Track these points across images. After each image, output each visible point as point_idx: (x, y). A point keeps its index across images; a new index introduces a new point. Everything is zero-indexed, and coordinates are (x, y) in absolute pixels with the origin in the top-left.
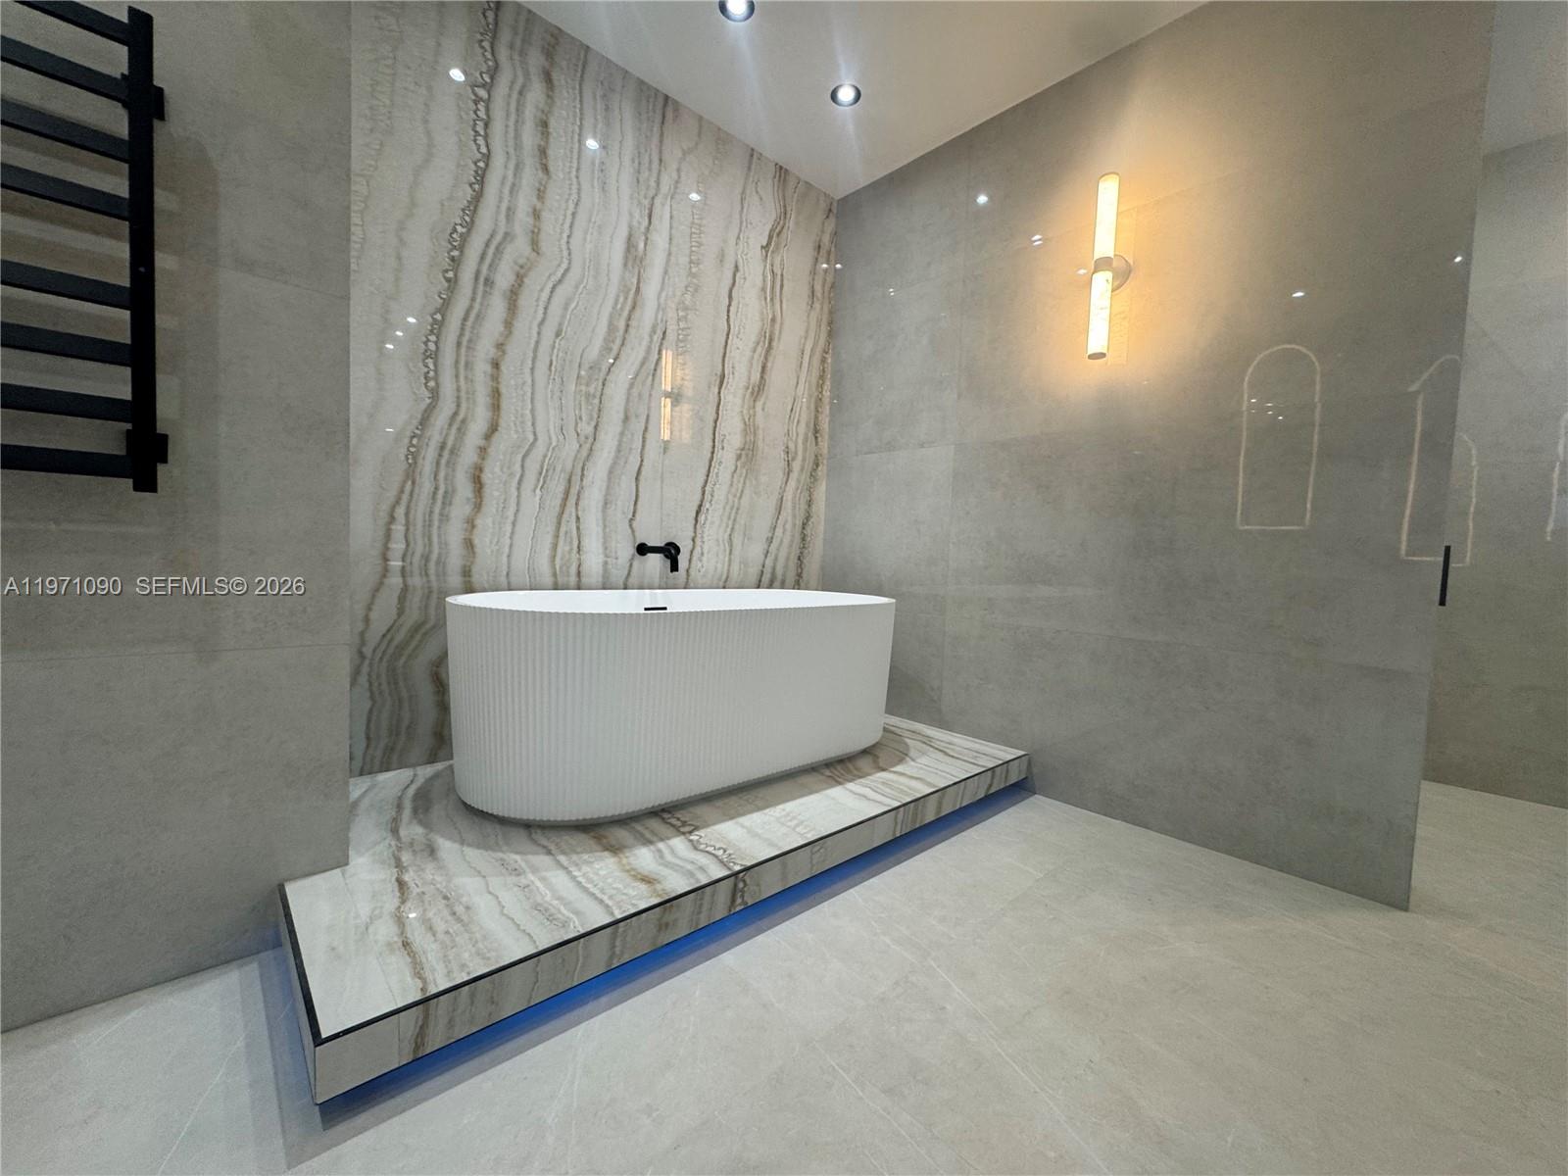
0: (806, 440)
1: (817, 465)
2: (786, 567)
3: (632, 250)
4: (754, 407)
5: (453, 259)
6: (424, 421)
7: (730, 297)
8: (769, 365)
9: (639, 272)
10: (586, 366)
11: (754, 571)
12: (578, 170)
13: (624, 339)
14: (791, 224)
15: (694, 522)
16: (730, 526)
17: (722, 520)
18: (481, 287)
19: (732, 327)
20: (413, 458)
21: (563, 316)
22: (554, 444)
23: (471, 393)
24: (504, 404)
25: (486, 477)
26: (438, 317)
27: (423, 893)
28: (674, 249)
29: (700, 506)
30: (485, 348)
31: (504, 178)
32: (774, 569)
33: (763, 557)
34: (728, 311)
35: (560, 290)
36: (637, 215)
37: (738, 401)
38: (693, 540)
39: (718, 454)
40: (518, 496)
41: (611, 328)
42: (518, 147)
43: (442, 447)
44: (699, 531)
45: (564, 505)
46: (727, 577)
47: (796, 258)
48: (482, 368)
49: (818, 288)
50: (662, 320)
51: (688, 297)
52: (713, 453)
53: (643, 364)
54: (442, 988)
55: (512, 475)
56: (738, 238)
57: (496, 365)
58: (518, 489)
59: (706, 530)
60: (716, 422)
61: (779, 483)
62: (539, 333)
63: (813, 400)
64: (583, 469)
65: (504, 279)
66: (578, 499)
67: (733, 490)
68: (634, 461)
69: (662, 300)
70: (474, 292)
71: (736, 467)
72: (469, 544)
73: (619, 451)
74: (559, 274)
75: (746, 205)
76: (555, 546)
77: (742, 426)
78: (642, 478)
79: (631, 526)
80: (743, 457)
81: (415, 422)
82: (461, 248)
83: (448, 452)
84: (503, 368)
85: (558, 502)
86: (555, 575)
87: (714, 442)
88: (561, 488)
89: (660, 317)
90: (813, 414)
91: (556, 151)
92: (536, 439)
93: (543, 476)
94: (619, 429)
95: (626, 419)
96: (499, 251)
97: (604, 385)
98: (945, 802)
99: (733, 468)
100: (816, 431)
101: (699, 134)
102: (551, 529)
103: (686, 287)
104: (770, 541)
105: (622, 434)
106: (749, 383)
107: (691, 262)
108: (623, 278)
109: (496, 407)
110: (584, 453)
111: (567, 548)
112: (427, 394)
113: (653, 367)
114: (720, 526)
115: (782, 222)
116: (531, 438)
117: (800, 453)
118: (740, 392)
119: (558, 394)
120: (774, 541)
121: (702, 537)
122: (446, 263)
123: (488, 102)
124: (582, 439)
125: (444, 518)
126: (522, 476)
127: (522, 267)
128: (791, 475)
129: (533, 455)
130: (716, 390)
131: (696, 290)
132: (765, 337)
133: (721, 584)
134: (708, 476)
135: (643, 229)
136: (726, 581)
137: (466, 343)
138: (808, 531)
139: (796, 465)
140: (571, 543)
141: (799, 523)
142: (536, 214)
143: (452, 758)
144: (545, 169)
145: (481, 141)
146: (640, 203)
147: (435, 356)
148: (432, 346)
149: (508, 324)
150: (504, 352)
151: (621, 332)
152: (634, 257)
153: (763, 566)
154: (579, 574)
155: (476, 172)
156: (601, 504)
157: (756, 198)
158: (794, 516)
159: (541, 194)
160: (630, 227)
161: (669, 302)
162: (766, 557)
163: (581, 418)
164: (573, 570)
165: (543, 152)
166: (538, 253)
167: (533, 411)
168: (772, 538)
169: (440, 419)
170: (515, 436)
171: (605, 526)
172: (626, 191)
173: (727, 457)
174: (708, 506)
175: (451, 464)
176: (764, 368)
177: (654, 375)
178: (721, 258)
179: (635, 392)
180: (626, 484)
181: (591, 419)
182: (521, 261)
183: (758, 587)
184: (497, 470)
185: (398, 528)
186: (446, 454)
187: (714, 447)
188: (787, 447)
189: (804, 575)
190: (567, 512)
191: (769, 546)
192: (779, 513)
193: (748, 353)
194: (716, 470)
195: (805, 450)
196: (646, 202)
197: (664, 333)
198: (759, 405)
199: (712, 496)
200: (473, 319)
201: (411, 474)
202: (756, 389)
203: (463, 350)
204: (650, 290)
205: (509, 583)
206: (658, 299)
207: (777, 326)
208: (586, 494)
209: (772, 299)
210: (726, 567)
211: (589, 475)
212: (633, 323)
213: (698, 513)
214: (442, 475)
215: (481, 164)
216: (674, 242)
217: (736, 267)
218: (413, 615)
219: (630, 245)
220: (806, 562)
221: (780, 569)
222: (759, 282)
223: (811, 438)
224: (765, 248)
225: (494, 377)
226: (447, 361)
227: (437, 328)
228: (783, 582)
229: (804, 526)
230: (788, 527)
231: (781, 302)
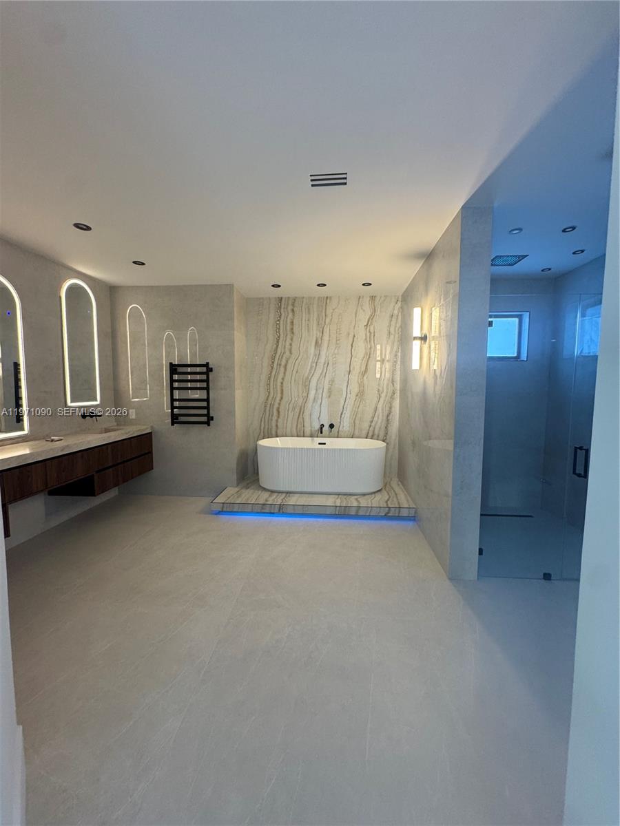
0: (388, 385)
1: (394, 394)
2: (379, 431)
3: (317, 344)
4: (363, 378)
6: (267, 399)
7: (352, 346)
9: (320, 349)
10: (304, 378)
11: (364, 433)
12: (301, 329)
13: (315, 368)
14: (378, 313)
15: (340, 417)
16: (354, 418)
17: (351, 416)
18: (278, 366)
19: (353, 355)
20: (265, 406)
21: (298, 367)
22: (297, 399)
23: (277, 391)
24: (284, 393)
25: (280, 410)
26: (270, 375)
28: (331, 339)
29: (342, 412)
30: (279, 380)
31: (283, 339)
32: (374, 431)
33: (368, 428)
34: (351, 350)
35: (297, 361)
36: (318, 334)
37: (356, 378)
38: (339, 423)
39: (349, 396)
40: (288, 414)
41: (311, 367)
42: (286, 330)
44: (342, 420)
45: (299, 415)
46: (353, 435)
48: (279, 384)
49: (392, 330)
51: (336, 351)
52: (346, 396)
53: (321, 374)
55: (286, 409)
56: (355, 326)
57: (282, 383)
58: (288, 412)
59: (344, 419)
60: (347, 386)
61: (375, 402)
62: (292, 373)
64: (304, 406)
65: (283, 363)
66: (303, 413)
67: (355, 406)
68: (319, 401)
70: (277, 368)
72: (277, 426)
73: (315, 399)
74: (297, 357)
75: (357, 315)
76: (297, 426)
77: (358, 385)
78: (322, 406)
79: (318, 420)
80: (359, 395)
82: (274, 359)
83: (272, 405)
84: (284, 384)
85: (297, 414)
86: (297, 433)
87: (347, 392)
88: (298, 411)
89: (326, 359)
90: (391, 376)
91: (296, 328)
93: (294, 408)
95: (317, 390)
96: (282, 356)
97: (310, 382)
99: (355, 399)
100: (393, 381)
102: (296, 421)
103: (335, 348)
104: (372, 421)
105: (316, 394)
106: (361, 371)
107: (337, 340)
108: (315, 352)
109: (282, 393)
110: (305, 401)
111: (300, 426)
112: (268, 393)
113: (324, 374)
114: (350, 418)
115: (373, 314)
116: (291, 399)
117: (385, 391)
118: (357, 375)
119: (297, 387)
122: (271, 362)
123: (279, 324)
124: (304, 398)
125: (272, 420)
126: (289, 409)
127: (288, 359)
128: (381, 399)
129: (291, 404)
130: (347, 376)
131: (339, 348)
132: (367, 355)
134: (345, 403)
135: (320, 337)
137: (275, 380)
138: (390, 418)
139: (383, 395)
140: (302, 424)
141: (385, 415)
144: (293, 333)
145: (278, 333)
146: (319, 330)
147: (269, 384)
148: (268, 382)
149: (285, 373)
150: (284, 380)
153: (369, 430)
154: (304, 433)
155: (277, 341)
156: (309, 414)
157: (361, 311)
158: (383, 413)
159: (292, 339)
160: (317, 338)
161: (330, 355)
162: (370, 428)
163: (303, 392)
164: (302, 431)
165: (292, 329)
166: (291, 354)
167: (291, 393)
169: (270, 398)
170: (287, 399)
171: (311, 420)
172: (315, 328)
173: (352, 396)
174: (345, 412)
175: (273, 408)
176: (367, 366)
178: (349, 334)
179: (319, 382)
180: (317, 408)
181: (306, 392)
182: (288, 357)
183: (366, 438)
184: (283, 408)
185: (263, 423)
188: (379, 389)
189: (389, 433)
190: (300, 417)
191: (371, 424)
192: (376, 412)
193: (360, 361)
194: (348, 401)
195: (388, 389)
196: (321, 330)
197: (328, 363)
198: (365, 378)
199: (347, 409)
200: (277, 373)
201: (265, 411)
202: (364, 372)
203: (275, 382)
204: (323, 353)
206: (326, 354)
207: (372, 350)
208: (305, 412)
210: (353, 432)
211: (306, 407)
212: (318, 363)
213: (341, 414)
215: (278, 338)
216: (331, 336)
217: (354, 336)
219: (317, 342)
220: (389, 429)
221: (376, 432)
222: (364, 338)
223: (390, 384)
224: (366, 325)
225: (282, 386)
226: (272, 384)
227: (269, 378)
228: (378, 436)
229: (388, 416)
230: (380, 417)
231: (374, 341)
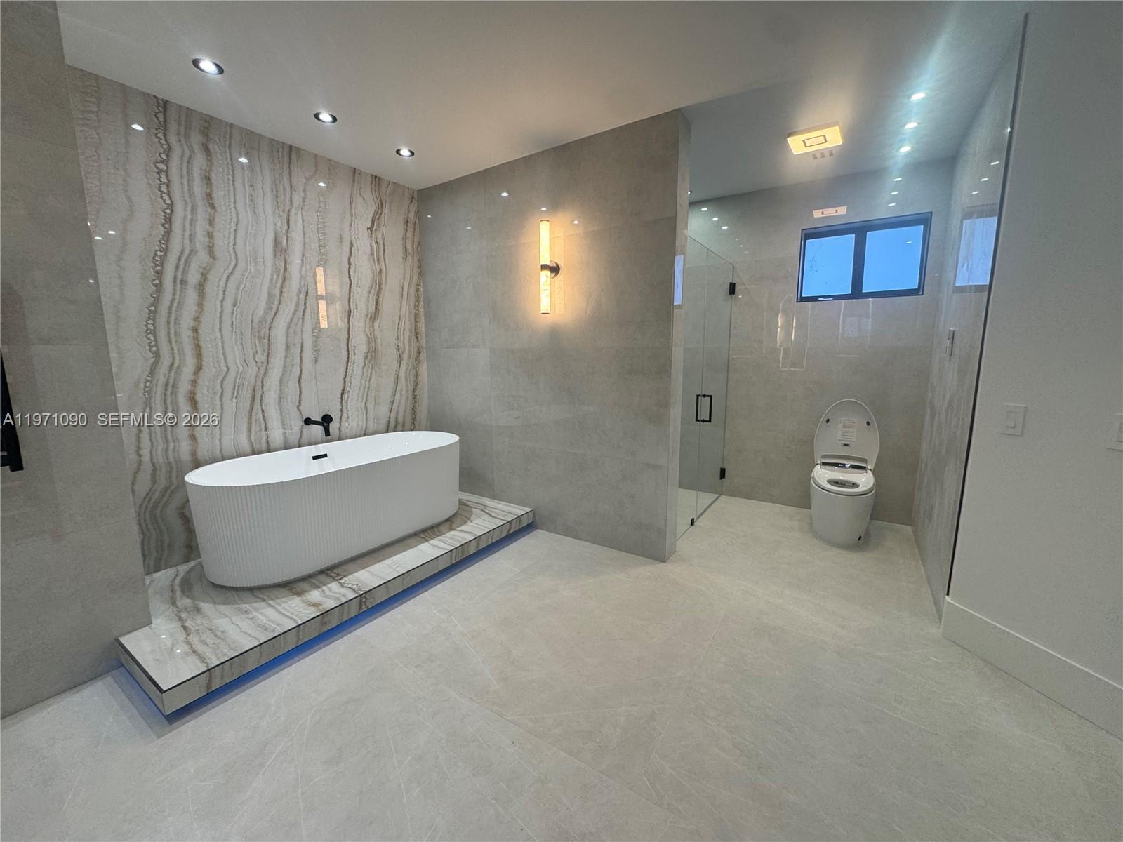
0: (410, 339)
1: (420, 353)
2: (405, 416)
3: (279, 246)
4: (373, 326)
5: (157, 272)
6: (152, 372)
7: (349, 263)
8: (380, 299)
9: (285, 259)
10: (256, 321)
11: (383, 422)
12: (235, 203)
13: (280, 301)
14: (387, 211)
15: (340, 400)
16: (365, 398)
17: (358, 396)
18: (178, 286)
19: (353, 281)
20: (148, 393)
21: (237, 294)
22: (241, 369)
23: (181, 351)
24: (204, 352)
25: (199, 397)
26: (153, 308)
27: (198, 630)
28: (307, 240)
29: (343, 390)
30: (186, 322)
31: (185, 217)
32: (397, 418)
33: (389, 413)
34: (349, 272)
35: (232, 279)
36: (279, 224)
37: (362, 324)
38: (341, 411)
39: (352, 358)
40: (222, 405)
41: (270, 295)
42: (191, 195)
43: (167, 384)
44: (344, 404)
45: (252, 405)
46: (366, 428)
47: (392, 233)
48: (186, 335)
49: (409, 246)
50: (304, 285)
52: (348, 358)
53: (294, 314)
54: (216, 664)
55: (215, 393)
56: (351, 225)
57: (195, 330)
58: (221, 400)
59: (349, 404)
60: (348, 339)
61: (395, 368)
62: (221, 307)
63: (413, 316)
64: (262, 382)
65: (193, 277)
66: (261, 400)
67: (364, 378)
68: (296, 371)
69: (303, 273)
70: (174, 290)
71: (365, 363)
72: (193, 438)
73: (285, 367)
74: (231, 269)
75: (353, 205)
76: (250, 429)
77: (365, 338)
78: (302, 380)
79: (299, 410)
80: (369, 357)
81: (146, 373)
82: (162, 265)
83: (171, 387)
84: (200, 332)
85: (248, 404)
86: (252, 446)
87: (348, 351)
88: (249, 395)
89: (303, 283)
90: (413, 324)
91: (218, 195)
92: (228, 370)
93: (236, 390)
94: (284, 354)
95: (288, 347)
96: (187, 262)
97: (270, 330)
98: (481, 543)
99: (363, 364)
100: (417, 334)
101: (316, 167)
102: (246, 420)
103: (319, 262)
104: (392, 402)
105: (286, 357)
106: (368, 313)
107: (320, 246)
108: (274, 264)
109: (199, 355)
110: (262, 372)
111: (258, 429)
112: (151, 355)
113: (302, 314)
114: (358, 400)
115: (380, 211)
116: (225, 369)
117: (407, 348)
118: (362, 320)
119: (239, 340)
120: (395, 402)
121: (347, 408)
122: (151, 273)
123: (167, 172)
124: (259, 364)
126: (222, 392)
127: (204, 269)
128: (402, 362)
129: (228, 379)
130: (346, 320)
131: (325, 263)
132: (376, 283)
133: (363, 433)
134: (346, 372)
135: (284, 231)
136: (365, 431)
137: (173, 321)
138: (417, 393)
139: (405, 356)
140: (260, 425)
141: (411, 389)
142: (210, 235)
143: (200, 557)
144: (213, 206)
145: (165, 197)
146: (280, 216)
147: (154, 332)
148: (151, 327)
149: (200, 305)
150: (200, 322)
151: (278, 296)
152: (280, 249)
153: (390, 418)
154: (268, 442)
155: (165, 216)
156: (277, 400)
157: (360, 199)
158: (407, 385)
159: (211, 222)
160: (276, 233)
161: (308, 273)
162: (390, 412)
163: (257, 352)
164: (264, 440)
165: (209, 196)
166: (214, 259)
167: (224, 354)
168: (393, 401)
169: (163, 369)
170: (214, 370)
171: (281, 413)
173: (358, 359)
174: (348, 389)
175: (174, 393)
176: (377, 302)
177: (303, 319)
178: (341, 239)
179: (291, 331)
180: (292, 386)
181: (264, 351)
182: (204, 265)
183: (387, 432)
184: (205, 391)
185: (145, 436)
186: (170, 389)
187: (348, 354)
188: (398, 346)
189: (417, 418)
190: (255, 407)
191: (392, 406)
192: (397, 386)
193: (366, 295)
194: (352, 368)
195: (410, 346)
196: (285, 215)
197: (307, 292)
198: (376, 325)
199: (350, 383)
200: (176, 305)
201: (148, 403)
202: (373, 315)
203: (172, 326)
204: (294, 268)
205: (222, 455)
206: (300, 272)
207: (384, 275)
208: (266, 395)
209: (378, 260)
210: (365, 424)
211: (267, 385)
212: (285, 290)
213: (342, 394)
214: (169, 402)
215: (168, 211)
216: (307, 235)
217: (352, 245)
218: (162, 482)
219: (277, 243)
220: (417, 411)
221: (400, 419)
222: (368, 250)
223: (414, 338)
224: (370, 229)
225: (196, 338)
226: (162, 334)
227: (153, 315)
228: (404, 425)
229: (414, 390)
230: (403, 392)
231: (385, 260)
